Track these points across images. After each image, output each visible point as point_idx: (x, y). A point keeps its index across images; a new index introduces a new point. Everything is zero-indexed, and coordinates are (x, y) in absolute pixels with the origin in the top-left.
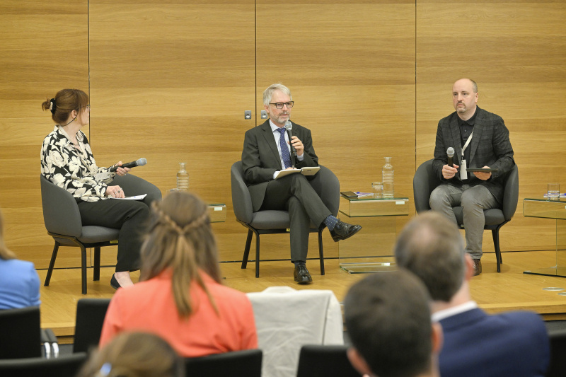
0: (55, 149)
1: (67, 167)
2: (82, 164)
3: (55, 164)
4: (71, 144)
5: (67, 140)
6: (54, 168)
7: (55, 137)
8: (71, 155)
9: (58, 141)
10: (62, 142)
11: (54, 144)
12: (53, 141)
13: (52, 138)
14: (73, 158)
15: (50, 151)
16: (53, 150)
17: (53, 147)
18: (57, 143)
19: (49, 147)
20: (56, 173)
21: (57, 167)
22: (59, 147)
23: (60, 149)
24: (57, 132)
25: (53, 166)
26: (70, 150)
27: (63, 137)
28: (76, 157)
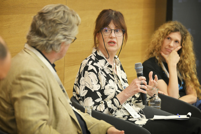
0: (92, 70)
1: (102, 91)
2: (119, 89)
3: (88, 86)
4: (110, 66)
5: (106, 62)
6: (87, 91)
7: (93, 58)
8: (108, 78)
9: (97, 61)
10: (101, 64)
11: (92, 64)
12: (91, 62)
13: (91, 59)
14: (110, 81)
15: (86, 72)
16: (89, 71)
17: (91, 67)
18: (95, 64)
19: (86, 68)
20: (87, 96)
21: (89, 91)
22: (97, 68)
23: (98, 71)
24: (96, 53)
25: (86, 88)
26: (108, 73)
27: (101, 58)
28: (114, 81)
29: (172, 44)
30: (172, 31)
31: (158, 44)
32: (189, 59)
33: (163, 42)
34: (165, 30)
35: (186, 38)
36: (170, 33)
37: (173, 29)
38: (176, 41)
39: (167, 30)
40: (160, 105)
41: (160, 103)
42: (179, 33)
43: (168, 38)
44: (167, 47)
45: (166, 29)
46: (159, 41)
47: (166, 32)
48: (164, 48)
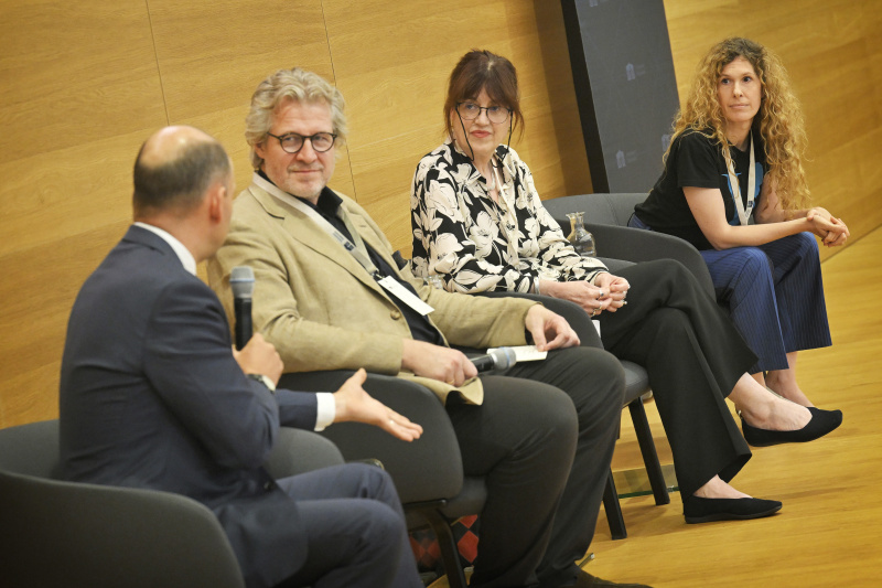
3: (442, 212)
4: (481, 179)
7: (447, 156)
8: (476, 208)
13: (441, 160)
14: (483, 214)
15: (434, 181)
19: (433, 174)
21: (445, 219)
29: (739, 88)
30: (724, 64)
31: (711, 104)
32: (786, 110)
33: (719, 97)
34: (708, 70)
35: (762, 61)
36: (722, 70)
37: (724, 57)
38: (746, 79)
39: (713, 66)
40: (593, 248)
41: (593, 243)
42: (741, 57)
43: (725, 81)
44: (732, 102)
45: (710, 65)
46: (709, 98)
47: (713, 70)
48: (727, 108)
